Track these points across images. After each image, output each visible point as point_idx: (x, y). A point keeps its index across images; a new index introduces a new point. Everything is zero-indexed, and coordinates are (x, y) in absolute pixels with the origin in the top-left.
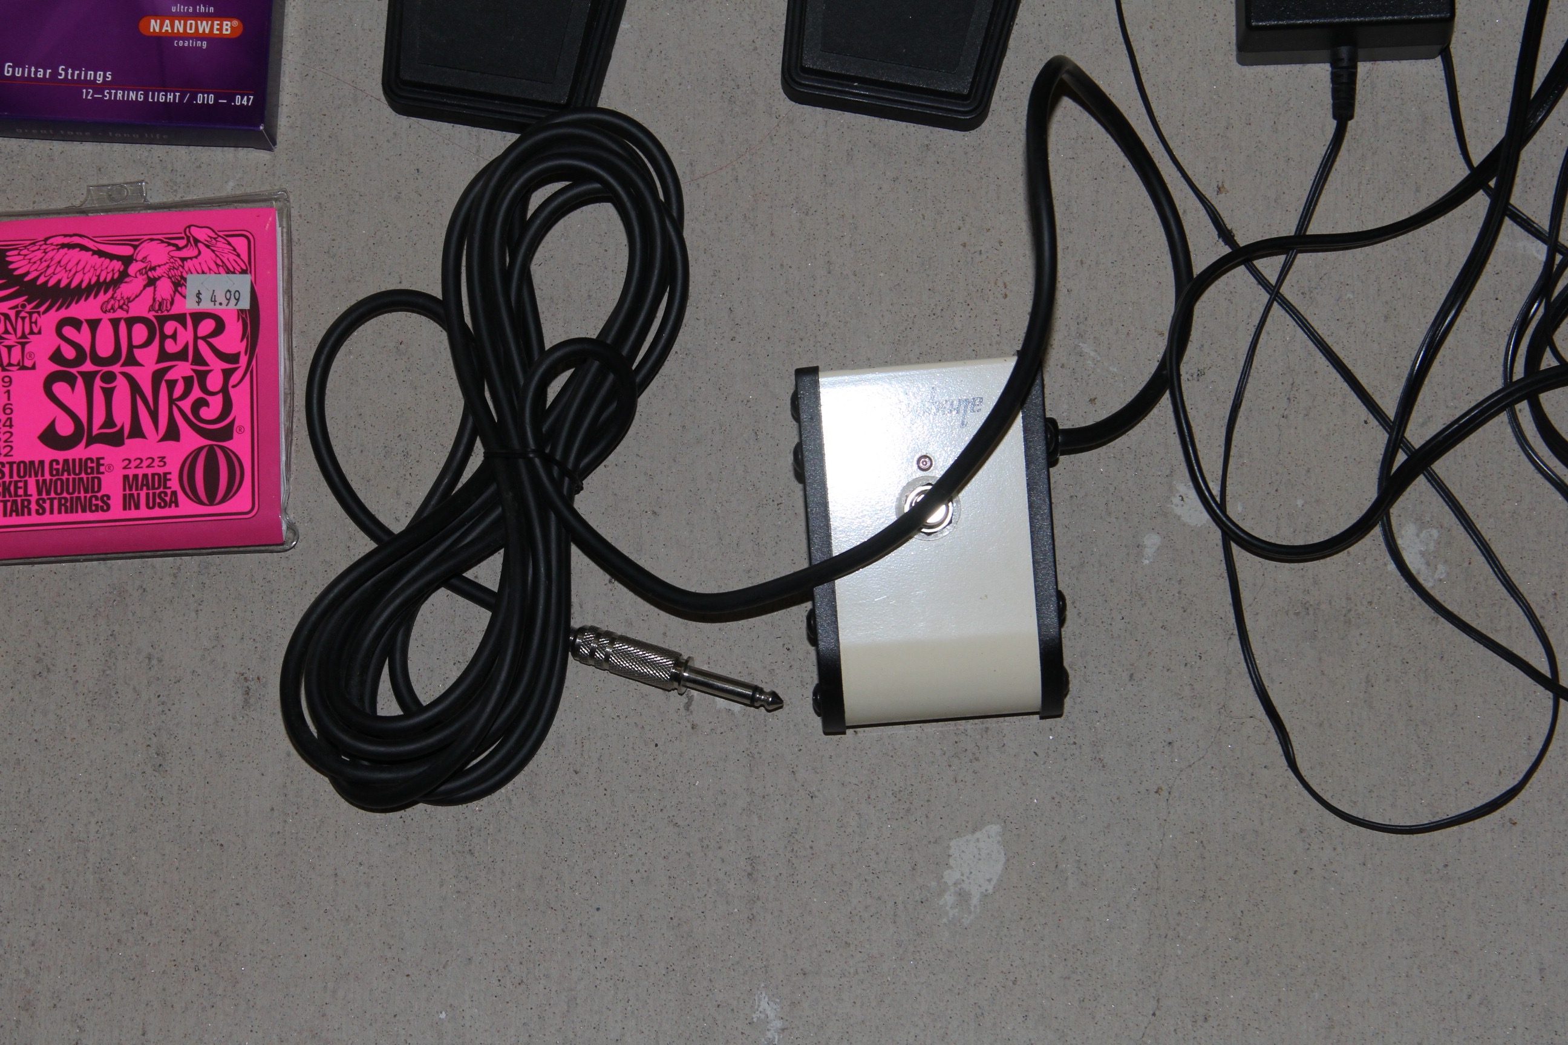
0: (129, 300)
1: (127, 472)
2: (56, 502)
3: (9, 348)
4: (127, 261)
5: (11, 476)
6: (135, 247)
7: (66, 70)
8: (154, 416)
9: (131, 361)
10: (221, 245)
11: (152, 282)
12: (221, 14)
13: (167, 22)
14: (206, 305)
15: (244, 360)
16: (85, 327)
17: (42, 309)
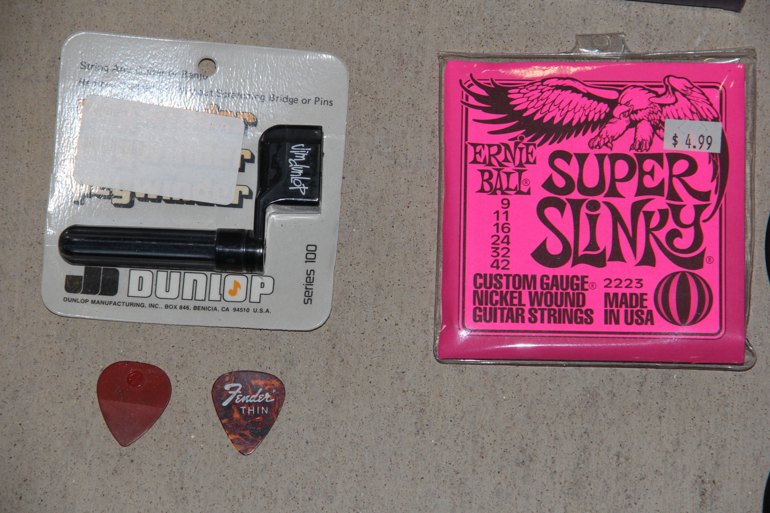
0: (614, 139)
1: (608, 290)
2: (546, 313)
3: (508, 174)
4: (613, 104)
5: (508, 287)
6: (620, 92)
8: (633, 242)
9: (614, 192)
10: (696, 94)
11: (633, 124)
14: (682, 147)
15: (714, 198)
16: (574, 160)
17: (537, 142)
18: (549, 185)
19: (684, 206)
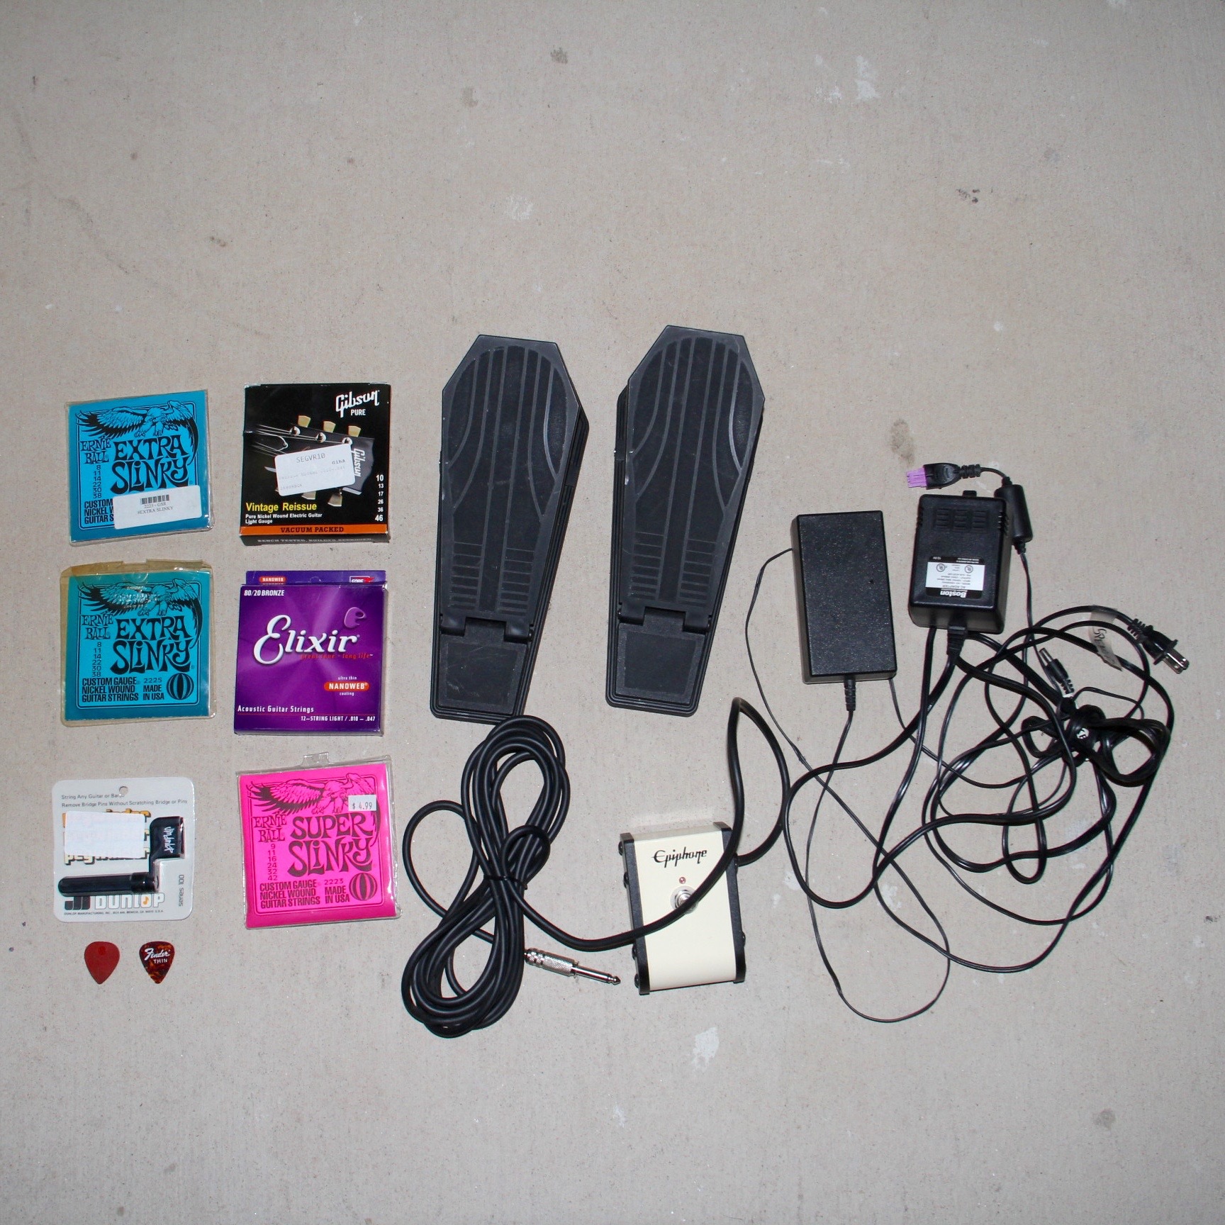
0: (324, 808)
1: (326, 886)
2: (297, 900)
4: (322, 790)
5: (277, 889)
6: (325, 784)
7: (294, 708)
8: (337, 860)
9: (326, 835)
10: (362, 781)
11: (333, 799)
12: (360, 680)
13: (337, 684)
14: (357, 809)
15: (375, 833)
16: (305, 820)
17: (286, 813)
18: (294, 834)
19: (360, 839)
